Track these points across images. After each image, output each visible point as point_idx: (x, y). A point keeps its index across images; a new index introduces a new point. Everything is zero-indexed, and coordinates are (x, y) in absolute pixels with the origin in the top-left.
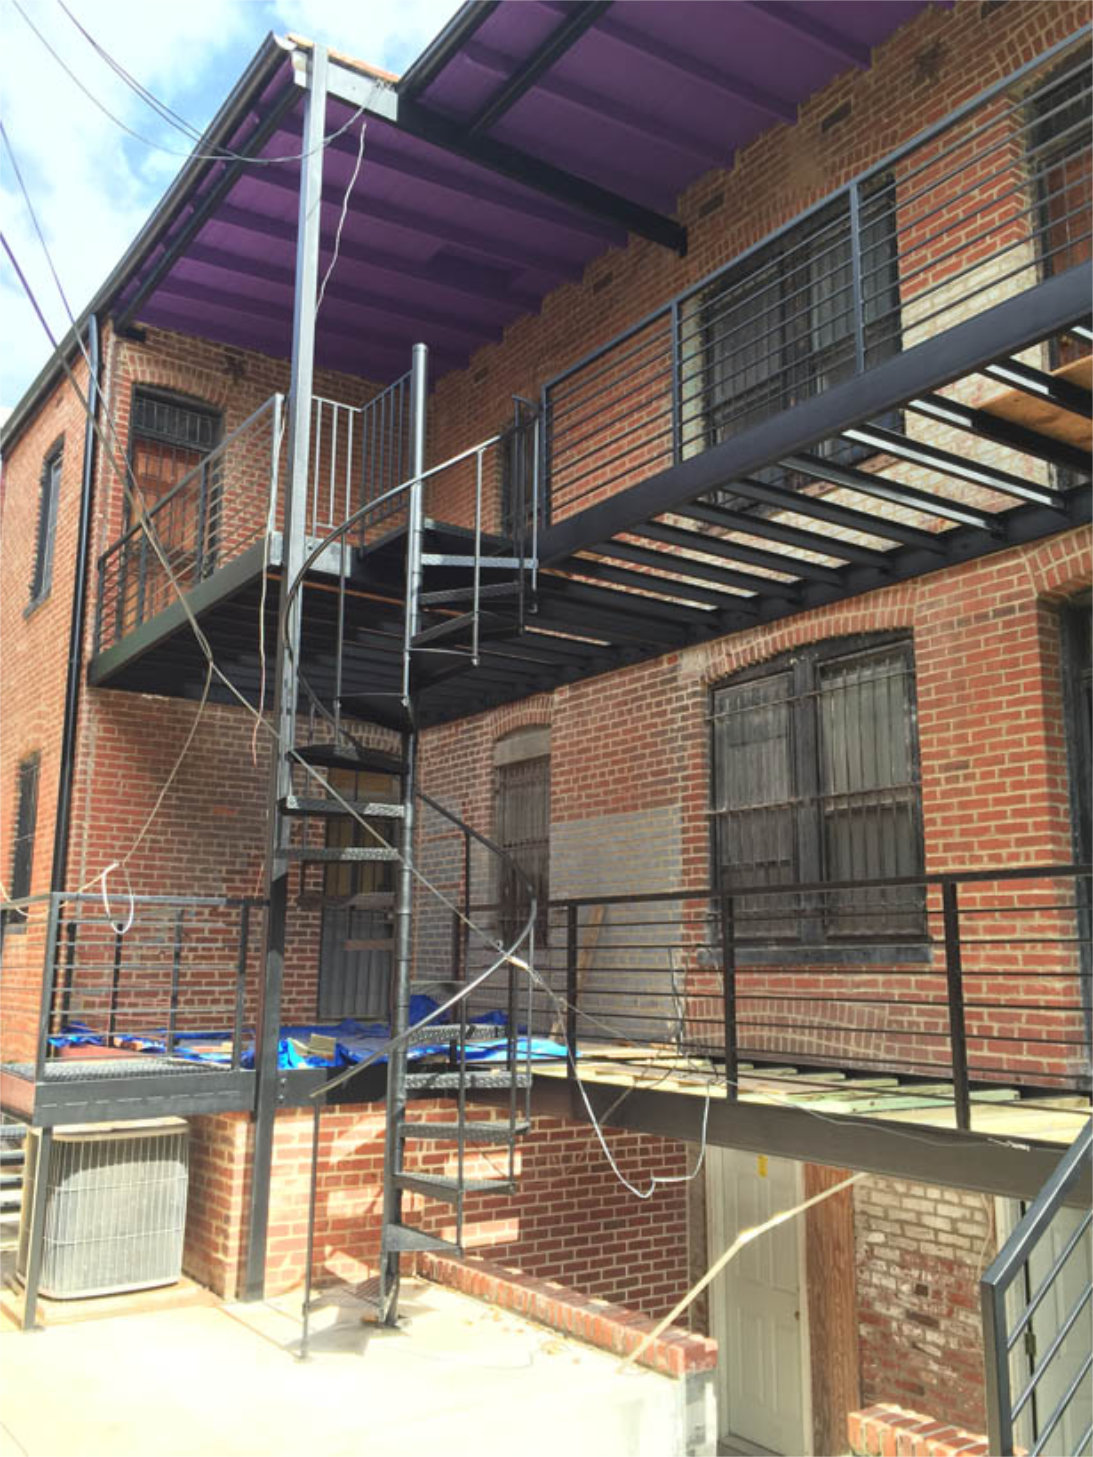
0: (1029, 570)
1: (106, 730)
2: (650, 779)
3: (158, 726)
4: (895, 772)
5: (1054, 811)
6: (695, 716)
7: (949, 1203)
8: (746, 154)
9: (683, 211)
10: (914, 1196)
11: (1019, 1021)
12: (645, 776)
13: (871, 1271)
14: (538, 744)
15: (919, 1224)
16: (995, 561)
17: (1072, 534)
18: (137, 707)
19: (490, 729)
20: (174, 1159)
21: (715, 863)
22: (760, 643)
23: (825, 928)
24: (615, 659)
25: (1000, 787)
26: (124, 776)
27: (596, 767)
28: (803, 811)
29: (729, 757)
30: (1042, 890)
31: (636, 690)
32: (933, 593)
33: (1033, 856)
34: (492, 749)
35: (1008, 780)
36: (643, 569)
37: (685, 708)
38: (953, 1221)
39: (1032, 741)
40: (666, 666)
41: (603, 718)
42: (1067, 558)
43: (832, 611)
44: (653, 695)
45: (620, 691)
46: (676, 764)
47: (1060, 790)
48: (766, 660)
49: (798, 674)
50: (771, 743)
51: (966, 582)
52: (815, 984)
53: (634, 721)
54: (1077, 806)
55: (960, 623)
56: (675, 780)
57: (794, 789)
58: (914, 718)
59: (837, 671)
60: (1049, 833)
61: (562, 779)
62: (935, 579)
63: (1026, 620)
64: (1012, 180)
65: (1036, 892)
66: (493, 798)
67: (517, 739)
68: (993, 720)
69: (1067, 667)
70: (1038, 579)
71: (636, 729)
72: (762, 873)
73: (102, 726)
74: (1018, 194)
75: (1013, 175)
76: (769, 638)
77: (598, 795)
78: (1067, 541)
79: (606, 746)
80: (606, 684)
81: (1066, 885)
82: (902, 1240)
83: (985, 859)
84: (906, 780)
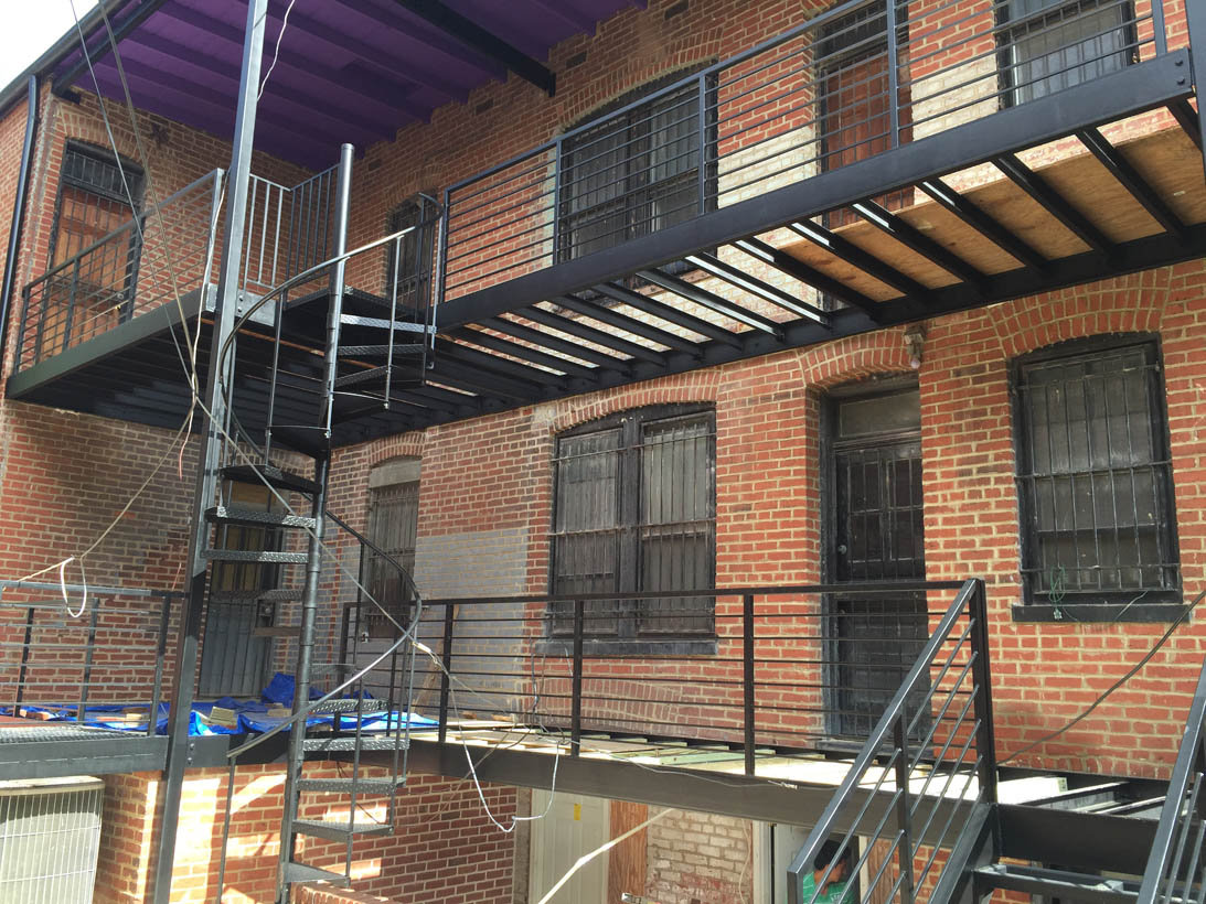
0: (801, 368)
1: (19, 438)
2: (504, 505)
3: (68, 438)
4: (698, 510)
5: (809, 545)
6: (543, 457)
7: (720, 836)
8: (605, 25)
9: (553, 62)
10: (693, 832)
11: (778, 699)
12: (499, 503)
13: (658, 890)
14: (410, 471)
15: (696, 853)
16: (778, 358)
17: (832, 344)
18: (50, 420)
19: (367, 457)
20: (91, 811)
21: (552, 574)
22: (599, 404)
23: (637, 626)
24: (480, 408)
25: (773, 525)
26: (33, 480)
27: (458, 493)
28: (624, 536)
29: (568, 490)
30: (799, 602)
31: (496, 434)
32: (733, 377)
33: (793, 577)
34: (369, 473)
35: (779, 520)
36: (508, 338)
37: (536, 451)
38: (722, 849)
39: (797, 492)
40: (521, 416)
41: (467, 454)
42: (828, 361)
43: (656, 384)
44: (509, 439)
45: (482, 433)
46: (526, 495)
47: (814, 530)
48: (602, 417)
49: (627, 429)
50: (603, 482)
51: (757, 372)
52: (627, 669)
53: (492, 458)
54: (825, 542)
55: (751, 401)
56: (525, 507)
57: (619, 520)
58: (713, 469)
59: (657, 430)
60: (806, 560)
61: (428, 501)
62: (734, 367)
63: (797, 403)
64: (803, 80)
65: (794, 603)
66: (367, 514)
67: (390, 466)
68: (771, 475)
69: (823, 440)
70: (807, 375)
71: (494, 465)
72: (590, 583)
73: (16, 434)
74: (806, 90)
75: (804, 76)
76: (606, 401)
77: (459, 516)
78: (828, 348)
79: (468, 477)
80: (471, 427)
81: (816, 599)
82: (682, 865)
83: (760, 578)
84: (704, 516)
